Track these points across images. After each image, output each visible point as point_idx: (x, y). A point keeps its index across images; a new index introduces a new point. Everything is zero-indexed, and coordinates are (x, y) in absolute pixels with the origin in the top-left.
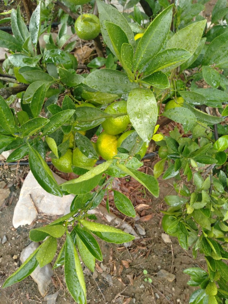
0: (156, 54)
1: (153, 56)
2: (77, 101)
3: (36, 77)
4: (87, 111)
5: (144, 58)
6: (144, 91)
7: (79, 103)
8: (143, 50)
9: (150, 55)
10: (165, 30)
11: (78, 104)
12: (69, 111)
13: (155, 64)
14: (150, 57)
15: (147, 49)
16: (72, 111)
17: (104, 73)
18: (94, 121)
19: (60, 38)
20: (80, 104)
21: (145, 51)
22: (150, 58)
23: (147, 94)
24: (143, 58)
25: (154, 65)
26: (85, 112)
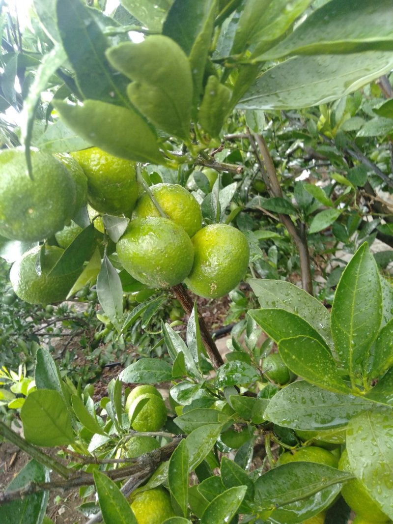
0: (376, 331)
1: (373, 337)
2: (288, 447)
3: (197, 421)
4: (299, 472)
5: (357, 346)
6: (379, 415)
7: (292, 451)
8: (349, 332)
9: (367, 337)
10: (373, 286)
11: (292, 453)
12: (236, 490)
13: (384, 352)
14: (367, 340)
15: (354, 327)
16: (241, 488)
17: (300, 390)
18: (319, 493)
19: (248, 336)
20: (294, 451)
21: (353, 333)
22: (369, 343)
23: (387, 423)
24: (355, 345)
25: (382, 352)
26: (296, 476)
